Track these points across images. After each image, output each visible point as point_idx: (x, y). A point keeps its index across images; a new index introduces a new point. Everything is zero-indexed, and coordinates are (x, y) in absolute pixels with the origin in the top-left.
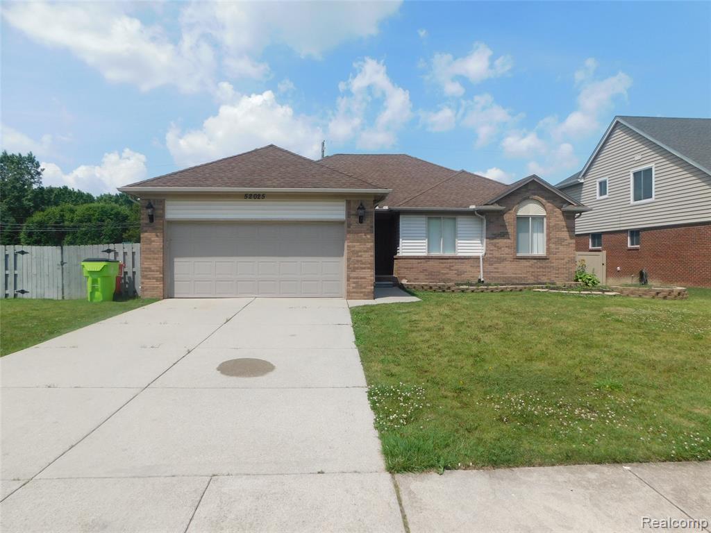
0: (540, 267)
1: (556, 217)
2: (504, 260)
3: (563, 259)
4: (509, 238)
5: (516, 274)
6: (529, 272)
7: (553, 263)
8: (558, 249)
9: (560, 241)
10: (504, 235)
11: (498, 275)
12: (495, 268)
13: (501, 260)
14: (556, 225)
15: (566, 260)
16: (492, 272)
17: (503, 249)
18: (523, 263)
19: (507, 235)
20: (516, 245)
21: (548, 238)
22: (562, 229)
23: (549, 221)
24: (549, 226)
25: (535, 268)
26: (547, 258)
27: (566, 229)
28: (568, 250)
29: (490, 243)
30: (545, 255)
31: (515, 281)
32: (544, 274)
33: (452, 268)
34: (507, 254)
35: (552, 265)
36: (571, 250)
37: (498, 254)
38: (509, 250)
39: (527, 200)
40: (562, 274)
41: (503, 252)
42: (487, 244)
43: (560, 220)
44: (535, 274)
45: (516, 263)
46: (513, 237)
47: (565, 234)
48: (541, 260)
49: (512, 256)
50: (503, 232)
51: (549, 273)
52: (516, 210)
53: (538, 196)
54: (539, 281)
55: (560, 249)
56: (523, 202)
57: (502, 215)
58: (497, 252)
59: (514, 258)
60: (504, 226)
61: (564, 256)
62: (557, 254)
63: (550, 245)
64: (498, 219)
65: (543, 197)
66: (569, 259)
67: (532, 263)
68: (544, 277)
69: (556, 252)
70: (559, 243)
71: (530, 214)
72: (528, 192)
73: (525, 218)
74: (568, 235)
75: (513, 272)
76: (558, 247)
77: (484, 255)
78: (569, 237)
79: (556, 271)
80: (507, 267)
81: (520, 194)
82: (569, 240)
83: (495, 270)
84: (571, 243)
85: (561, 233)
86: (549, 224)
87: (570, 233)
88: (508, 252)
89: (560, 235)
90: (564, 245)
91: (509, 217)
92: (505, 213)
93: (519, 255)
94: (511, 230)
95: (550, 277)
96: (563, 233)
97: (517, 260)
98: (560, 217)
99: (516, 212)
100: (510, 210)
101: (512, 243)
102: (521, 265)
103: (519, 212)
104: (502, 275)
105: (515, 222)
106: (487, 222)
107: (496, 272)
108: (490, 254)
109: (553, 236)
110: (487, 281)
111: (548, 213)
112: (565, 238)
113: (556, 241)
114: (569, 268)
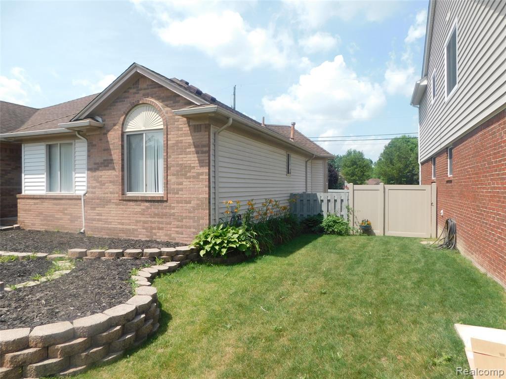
1: (179, 129)
2: (109, 201)
3: (189, 202)
4: (114, 169)
5: (123, 224)
6: (140, 221)
7: (173, 208)
9: (183, 171)
10: (107, 164)
11: (100, 225)
12: (99, 214)
13: (105, 202)
14: (178, 142)
15: (194, 203)
16: (94, 220)
17: (106, 184)
18: (132, 207)
19: (111, 163)
20: (123, 179)
21: (166, 166)
22: (188, 150)
23: (167, 137)
24: (167, 145)
25: (148, 216)
26: (165, 199)
27: (194, 149)
28: (196, 186)
29: (92, 177)
30: (163, 195)
31: (123, 235)
32: (161, 226)
33: (66, 212)
34: (111, 193)
35: (173, 211)
36: (202, 186)
37: (101, 193)
38: (114, 187)
39: (139, 106)
40: (187, 227)
41: (107, 190)
42: (88, 178)
43: (183, 134)
44: (148, 225)
45: (123, 207)
46: (118, 167)
47: (191, 158)
48: (156, 203)
49: (117, 195)
50: (108, 160)
51: (169, 226)
52: (123, 124)
53: (152, 97)
54: (154, 237)
55: (184, 183)
56: (133, 110)
57: (106, 134)
58: (100, 190)
59: (120, 200)
60: (108, 150)
61: (190, 196)
62: (180, 192)
63: (169, 177)
64: (101, 140)
65: (158, 98)
66: (198, 202)
67: (144, 208)
68: (161, 231)
69: (179, 190)
70: (182, 175)
71: (143, 128)
72: (138, 93)
73: (139, 135)
74: (197, 159)
75: (119, 221)
76: (181, 180)
77: (85, 195)
78: (199, 163)
79: (178, 223)
80: (112, 212)
81: (128, 97)
82: (199, 168)
83: (98, 217)
84: (202, 174)
85: (185, 156)
86: (167, 142)
87: (200, 155)
88: (113, 190)
89: (184, 159)
90: (190, 178)
91: (114, 137)
92: (108, 131)
93: (129, 194)
94: (116, 156)
95: (169, 232)
96: (189, 156)
97: (125, 202)
98: (184, 129)
99: (122, 128)
100: (115, 125)
101: (117, 176)
102: (129, 210)
103: (128, 127)
104: (106, 226)
105: (120, 143)
106: (88, 146)
107: (99, 220)
108: (92, 193)
109: (173, 162)
110: (89, 233)
111: (166, 124)
112: (192, 165)
113: (177, 171)
114: (199, 219)
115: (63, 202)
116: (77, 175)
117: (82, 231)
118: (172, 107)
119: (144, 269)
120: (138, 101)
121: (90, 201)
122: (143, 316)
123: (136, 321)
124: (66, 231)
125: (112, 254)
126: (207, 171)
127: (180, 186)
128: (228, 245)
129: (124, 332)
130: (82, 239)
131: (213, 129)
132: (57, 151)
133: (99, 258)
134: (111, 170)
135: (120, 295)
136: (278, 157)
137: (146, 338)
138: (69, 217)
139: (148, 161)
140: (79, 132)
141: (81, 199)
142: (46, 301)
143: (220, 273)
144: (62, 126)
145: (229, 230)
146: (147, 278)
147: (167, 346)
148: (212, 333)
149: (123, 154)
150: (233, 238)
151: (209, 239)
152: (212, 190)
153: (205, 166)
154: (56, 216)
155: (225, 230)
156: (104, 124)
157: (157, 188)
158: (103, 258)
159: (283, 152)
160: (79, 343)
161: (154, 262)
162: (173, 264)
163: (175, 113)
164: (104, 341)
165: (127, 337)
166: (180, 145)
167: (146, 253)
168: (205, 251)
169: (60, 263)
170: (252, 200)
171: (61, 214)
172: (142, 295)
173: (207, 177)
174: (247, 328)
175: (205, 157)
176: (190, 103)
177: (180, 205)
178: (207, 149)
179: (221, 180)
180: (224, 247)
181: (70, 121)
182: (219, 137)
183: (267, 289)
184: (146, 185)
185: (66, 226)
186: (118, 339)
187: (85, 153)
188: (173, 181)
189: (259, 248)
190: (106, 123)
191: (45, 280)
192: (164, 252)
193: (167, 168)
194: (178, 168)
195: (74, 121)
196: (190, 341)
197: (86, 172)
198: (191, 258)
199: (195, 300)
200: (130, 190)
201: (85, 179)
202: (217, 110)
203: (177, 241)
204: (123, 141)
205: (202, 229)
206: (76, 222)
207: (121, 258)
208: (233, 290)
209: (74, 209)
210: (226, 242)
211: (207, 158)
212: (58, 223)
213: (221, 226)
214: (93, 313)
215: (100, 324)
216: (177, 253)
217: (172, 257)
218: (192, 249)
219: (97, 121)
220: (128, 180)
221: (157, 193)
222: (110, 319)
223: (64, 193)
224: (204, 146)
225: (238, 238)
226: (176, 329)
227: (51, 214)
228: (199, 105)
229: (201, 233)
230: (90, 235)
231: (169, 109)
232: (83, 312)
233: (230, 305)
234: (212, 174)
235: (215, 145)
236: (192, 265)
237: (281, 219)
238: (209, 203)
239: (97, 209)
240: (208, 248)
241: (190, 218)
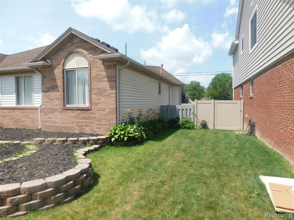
0: (84, 118)
1: (98, 67)
2: (55, 110)
3: (105, 110)
4: (58, 91)
5: (64, 124)
6: (75, 122)
7: (95, 114)
8: (100, 99)
9: (101, 92)
10: (54, 88)
11: (50, 124)
12: (49, 118)
13: (53, 111)
14: (97, 75)
15: (107, 111)
16: (47, 121)
17: (54, 100)
18: (70, 113)
19: (57, 88)
20: (64, 97)
21: (90, 89)
22: (103, 80)
23: (91, 72)
24: (91, 77)
25: (80, 119)
26: (90, 109)
27: (107, 79)
28: (109, 101)
29: (45, 96)
30: (88, 106)
31: (64, 130)
32: (87, 124)
33: (28, 117)
34: (57, 105)
35: (94, 116)
36: (112, 101)
37: (50, 105)
38: (58, 102)
39: (73, 53)
40: (103, 125)
41: (54, 103)
42: (42, 96)
43: (100, 71)
44: (79, 124)
45: (64, 113)
46: (61, 89)
47: (106, 85)
48: (84, 111)
49: (60, 107)
50: (54, 86)
51: (92, 124)
52: (63, 64)
53: (81, 48)
54: (84, 131)
55: (101, 99)
56: (69, 56)
57: (53, 70)
58: (50, 103)
59: (63, 109)
60: (54, 80)
61: (105, 107)
62: (99, 105)
63: (92, 96)
64: (50, 74)
65: (85, 49)
66: (110, 110)
67: (77, 114)
68: (87, 128)
69: (98, 103)
70: (99, 94)
71: (76, 67)
72: (72, 46)
73: (73, 71)
74: (109, 85)
75: (62, 122)
76: (99, 98)
77: (40, 106)
78: (110, 87)
79: (98, 122)
80: (58, 117)
81: (66, 48)
82: (110, 90)
83: (49, 120)
84: (112, 94)
85: (102, 83)
86: (91, 75)
87: (111, 83)
88: (58, 103)
89: (101, 85)
90: (105, 96)
91: (58, 72)
92: (55, 68)
93: (68, 106)
94: (60, 83)
95: (92, 128)
96: (104, 83)
97: (65, 111)
98: (101, 67)
99: (63, 66)
100: (58, 65)
101: (60, 95)
102: (68, 115)
103: (67, 66)
104: (55, 125)
105: (62, 76)
106: (42, 77)
107: (50, 121)
108: (45, 105)
109: (94, 87)
110: (44, 129)
111: (90, 64)
112: (106, 89)
113: (97, 92)
114: (110, 120)
115: (26, 111)
116: (35, 95)
117: (39, 128)
118: (94, 54)
119: (80, 149)
120: (73, 51)
121: (44, 110)
122: (85, 175)
123: (81, 178)
124: (29, 128)
125: (60, 141)
126: (115, 92)
127: (99, 101)
128: (128, 135)
129: (75, 184)
130: (40, 133)
131: (118, 67)
132: (22, 81)
133: (52, 143)
134: (56, 91)
135: (69, 164)
136: (154, 84)
137: (87, 188)
138: (31, 120)
139: (79, 86)
140: (36, 69)
141: (38, 109)
142: (25, 168)
143: (124, 150)
144: (25, 65)
145: (128, 126)
146: (83, 154)
147: (99, 192)
148: (125, 184)
149: (63, 82)
150: (131, 131)
151: (117, 132)
152: (118, 103)
153: (114, 89)
154: (23, 120)
155: (126, 126)
156: (52, 64)
157: (84, 102)
158: (55, 143)
159: (157, 82)
160: (50, 191)
161: (85, 145)
162: (97, 146)
163: (96, 58)
164: (64, 190)
165: (77, 188)
166: (98, 76)
167: (80, 140)
168: (115, 138)
169: (29, 147)
170: (141, 109)
171: (26, 118)
172: (83, 164)
173: (115, 95)
174: (144, 180)
175: (113, 84)
176: (104, 52)
177: (99, 112)
178: (114, 79)
179: (123, 97)
180: (126, 136)
181: (31, 62)
182: (122, 72)
183: (153, 160)
184: (78, 101)
185: (29, 126)
186: (72, 189)
187: (40, 82)
188: (94, 98)
189: (146, 136)
190: (53, 63)
191: (22, 156)
192: (91, 139)
193: (91, 91)
194: (97, 90)
195: (33, 62)
196: (113, 189)
197: (41, 93)
198: (106, 143)
199: (112, 166)
200: (68, 103)
201: (40, 97)
202: (121, 56)
203: (97, 133)
204: (63, 74)
205: (112, 126)
206: (35, 123)
207: (66, 143)
208: (133, 160)
209: (34, 115)
210: (127, 133)
211: (115, 85)
212: (24, 124)
213: (123, 124)
214: (55, 174)
215: (61, 180)
216: (99, 139)
217: (96, 142)
218: (107, 137)
219: (48, 62)
220: (67, 98)
221: (85, 105)
222: (67, 177)
223: (27, 106)
224: (113, 77)
225: (134, 131)
226: (103, 182)
227: (19, 118)
228: (110, 53)
229: (112, 128)
230: (44, 131)
231: (92, 55)
232: (49, 174)
233: (133, 168)
234: (118, 94)
235: (119, 77)
236: (107, 147)
237: (156, 120)
238: (116, 110)
239: (48, 115)
240: (116, 136)
241: (105, 119)
